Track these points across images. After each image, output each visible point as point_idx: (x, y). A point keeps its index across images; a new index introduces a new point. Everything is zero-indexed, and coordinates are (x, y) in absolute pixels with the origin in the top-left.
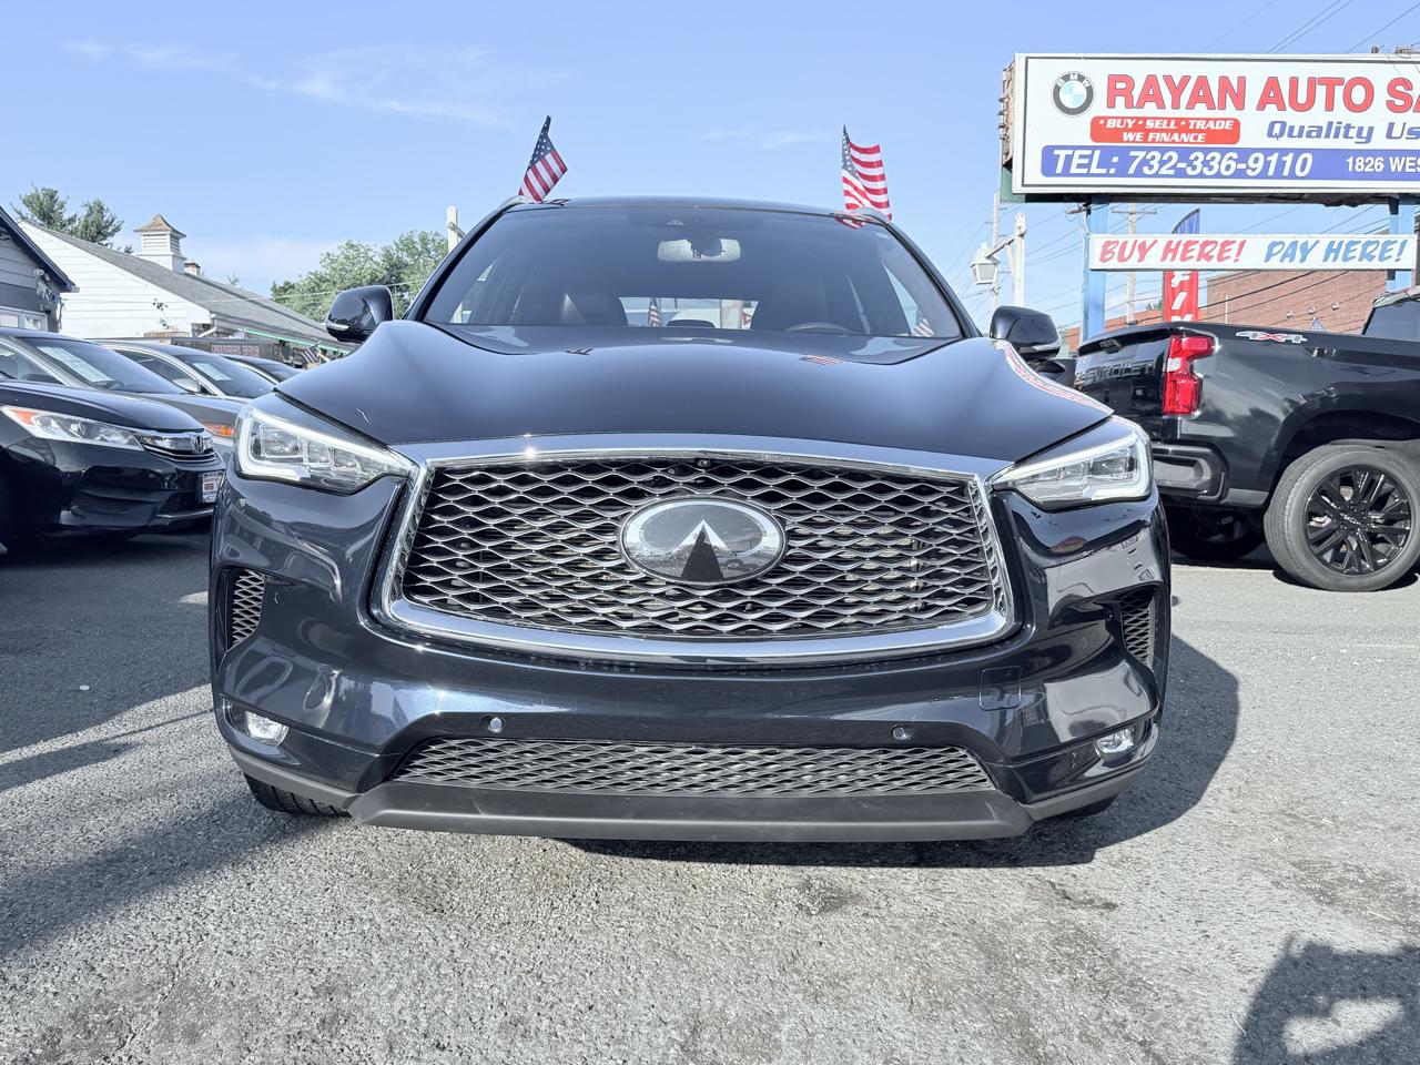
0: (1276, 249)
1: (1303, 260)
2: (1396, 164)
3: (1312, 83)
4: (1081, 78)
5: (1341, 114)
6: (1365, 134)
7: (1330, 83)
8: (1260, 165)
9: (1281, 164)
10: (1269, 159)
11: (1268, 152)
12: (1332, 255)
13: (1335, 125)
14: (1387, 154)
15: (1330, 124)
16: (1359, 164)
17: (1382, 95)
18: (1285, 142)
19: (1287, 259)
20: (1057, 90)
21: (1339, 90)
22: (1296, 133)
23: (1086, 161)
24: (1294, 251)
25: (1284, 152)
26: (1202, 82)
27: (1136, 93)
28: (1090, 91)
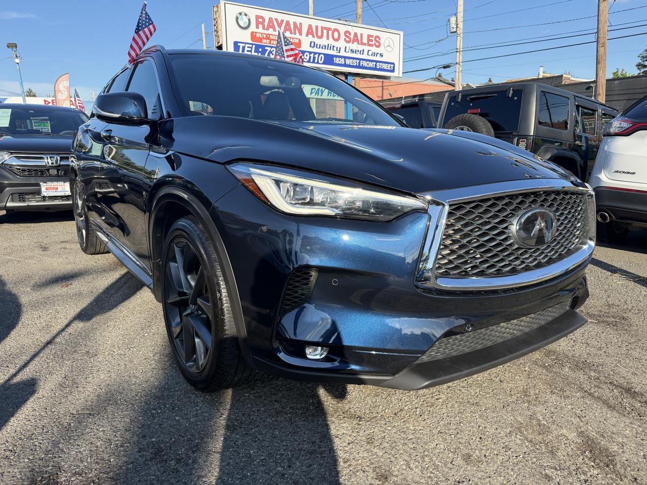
0: (313, 91)
1: (321, 95)
2: (348, 62)
3: (322, 28)
4: (246, 15)
5: (331, 42)
6: (338, 50)
7: (328, 29)
8: (308, 58)
9: (314, 58)
10: (311, 55)
11: (310, 53)
12: (330, 94)
13: (330, 45)
14: (345, 58)
15: (328, 45)
16: (337, 60)
17: (343, 36)
18: (315, 50)
19: (317, 95)
20: (237, 18)
21: (330, 32)
22: (318, 47)
23: (250, 49)
24: (319, 92)
25: (315, 53)
26: (288, 23)
27: (266, 24)
28: (249, 20)
